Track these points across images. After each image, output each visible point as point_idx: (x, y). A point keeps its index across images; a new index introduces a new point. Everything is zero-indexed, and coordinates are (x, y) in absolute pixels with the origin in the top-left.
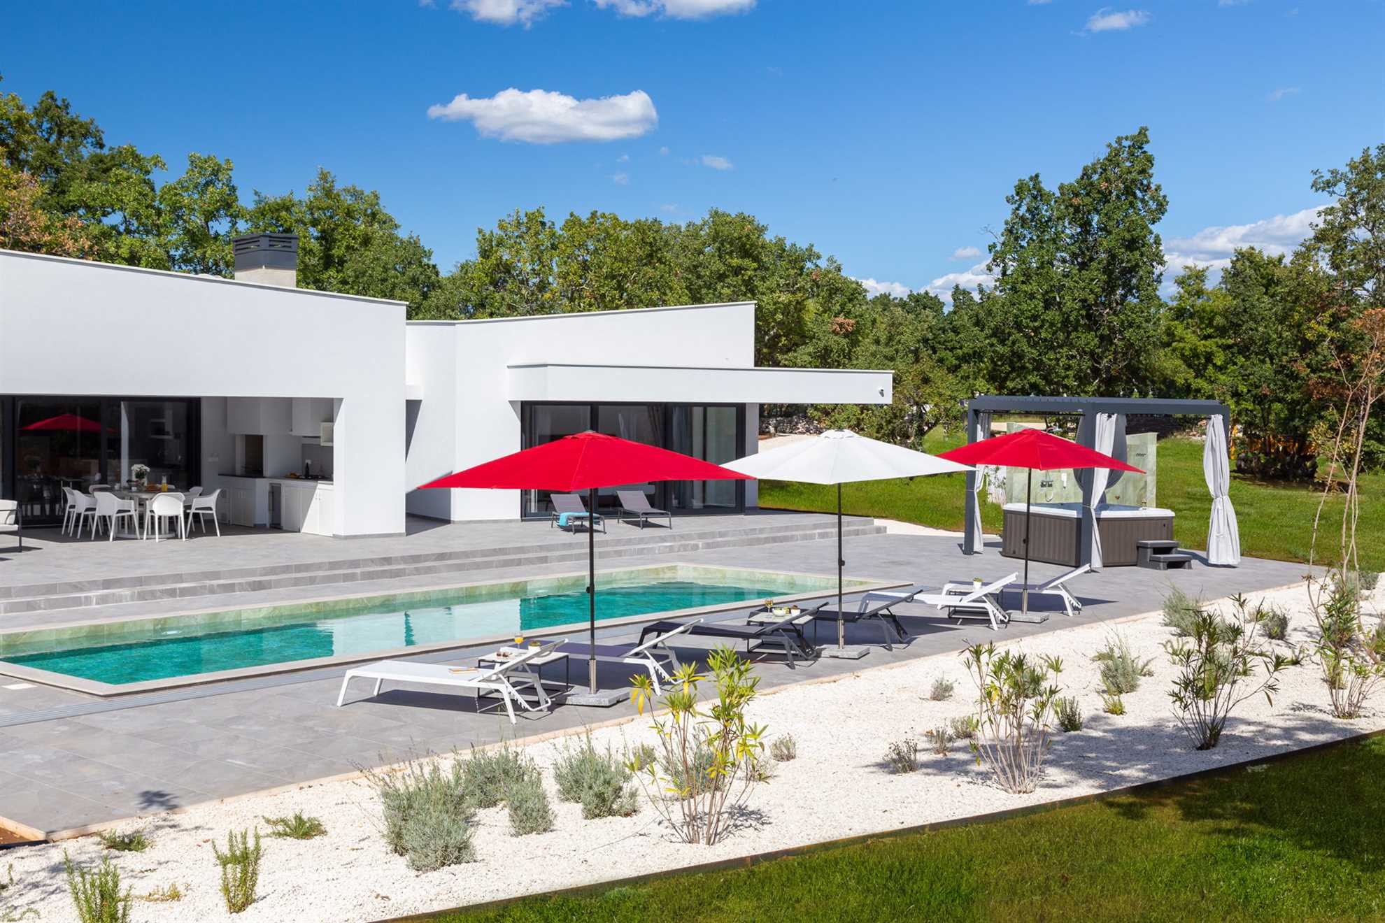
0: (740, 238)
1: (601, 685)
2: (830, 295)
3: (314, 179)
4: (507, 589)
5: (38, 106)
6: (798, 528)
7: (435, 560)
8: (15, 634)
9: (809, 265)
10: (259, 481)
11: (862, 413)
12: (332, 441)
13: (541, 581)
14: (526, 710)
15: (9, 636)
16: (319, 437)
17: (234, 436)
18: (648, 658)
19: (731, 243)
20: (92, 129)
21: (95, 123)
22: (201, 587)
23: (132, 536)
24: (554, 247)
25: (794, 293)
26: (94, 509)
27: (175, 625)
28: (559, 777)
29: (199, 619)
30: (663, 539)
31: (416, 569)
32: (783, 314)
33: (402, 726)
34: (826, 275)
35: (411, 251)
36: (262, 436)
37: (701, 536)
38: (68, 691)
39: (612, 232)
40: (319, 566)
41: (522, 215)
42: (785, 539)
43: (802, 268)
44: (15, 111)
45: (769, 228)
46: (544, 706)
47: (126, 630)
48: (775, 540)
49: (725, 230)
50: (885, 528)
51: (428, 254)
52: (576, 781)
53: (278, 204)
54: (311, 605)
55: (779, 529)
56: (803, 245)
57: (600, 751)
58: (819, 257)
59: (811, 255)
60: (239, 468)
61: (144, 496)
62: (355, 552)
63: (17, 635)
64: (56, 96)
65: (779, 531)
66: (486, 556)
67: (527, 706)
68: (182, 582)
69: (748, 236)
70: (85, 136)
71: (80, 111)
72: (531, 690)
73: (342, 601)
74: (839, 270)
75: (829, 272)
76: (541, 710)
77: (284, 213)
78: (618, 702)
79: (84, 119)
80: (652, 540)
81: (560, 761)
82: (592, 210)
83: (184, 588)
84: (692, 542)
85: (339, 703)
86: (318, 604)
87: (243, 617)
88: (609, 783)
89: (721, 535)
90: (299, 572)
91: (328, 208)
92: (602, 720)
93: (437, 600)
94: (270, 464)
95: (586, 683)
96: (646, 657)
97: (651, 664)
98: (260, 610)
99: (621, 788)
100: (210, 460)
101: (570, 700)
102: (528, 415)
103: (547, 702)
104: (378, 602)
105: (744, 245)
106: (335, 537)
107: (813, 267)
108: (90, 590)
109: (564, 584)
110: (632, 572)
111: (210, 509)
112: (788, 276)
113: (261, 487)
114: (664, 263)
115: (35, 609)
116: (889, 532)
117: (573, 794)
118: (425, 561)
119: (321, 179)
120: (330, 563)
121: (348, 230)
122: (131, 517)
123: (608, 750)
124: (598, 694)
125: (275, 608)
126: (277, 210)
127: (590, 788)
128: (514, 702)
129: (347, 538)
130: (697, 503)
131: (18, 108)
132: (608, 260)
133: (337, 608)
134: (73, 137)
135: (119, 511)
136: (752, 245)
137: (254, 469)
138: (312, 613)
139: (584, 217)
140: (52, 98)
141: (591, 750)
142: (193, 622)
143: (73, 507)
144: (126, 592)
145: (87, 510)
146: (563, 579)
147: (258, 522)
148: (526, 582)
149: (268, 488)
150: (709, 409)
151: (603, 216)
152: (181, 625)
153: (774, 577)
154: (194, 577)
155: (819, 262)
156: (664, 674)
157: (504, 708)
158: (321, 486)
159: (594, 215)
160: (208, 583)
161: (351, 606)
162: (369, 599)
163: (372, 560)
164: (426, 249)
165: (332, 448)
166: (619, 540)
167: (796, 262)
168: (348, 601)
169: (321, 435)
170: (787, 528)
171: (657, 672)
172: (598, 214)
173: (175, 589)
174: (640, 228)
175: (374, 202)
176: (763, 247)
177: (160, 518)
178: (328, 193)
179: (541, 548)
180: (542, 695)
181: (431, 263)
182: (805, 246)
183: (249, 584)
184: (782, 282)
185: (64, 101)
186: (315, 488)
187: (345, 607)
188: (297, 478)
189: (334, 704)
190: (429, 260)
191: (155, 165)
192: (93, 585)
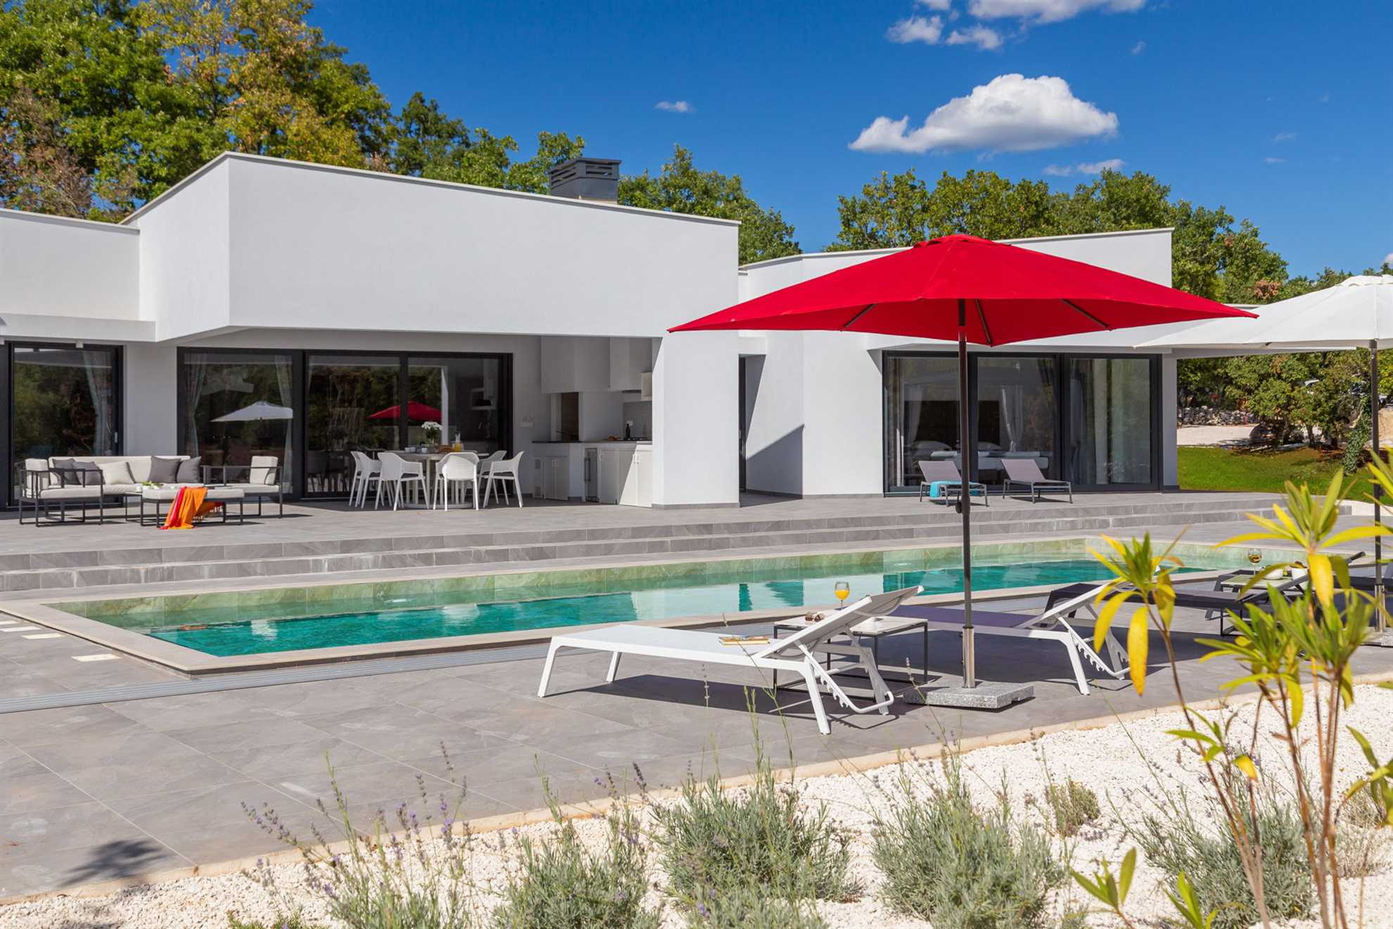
0: (1138, 200)
1: (984, 672)
2: (1246, 263)
3: (671, 158)
4: (856, 560)
5: (406, 107)
6: (1235, 505)
7: (769, 530)
8: (181, 597)
9: (1219, 230)
10: (573, 447)
11: (1293, 390)
12: (650, 395)
13: (901, 554)
14: (849, 712)
15: (174, 599)
16: (639, 391)
17: (549, 396)
18: (1066, 630)
19: (1128, 207)
20: (459, 128)
21: (463, 123)
22: (464, 553)
23: (421, 506)
24: (925, 209)
25: (1202, 263)
26: (378, 475)
27: (403, 592)
28: (884, 856)
29: (436, 585)
30: (1063, 514)
31: (744, 539)
32: (1190, 286)
33: (632, 731)
34: (1241, 240)
35: (772, 228)
36: (577, 394)
37: (1112, 511)
38: (154, 666)
39: (991, 190)
40: (619, 533)
41: (891, 179)
42: (1221, 518)
43: (1212, 234)
44: (372, 99)
45: (1172, 188)
46: (881, 704)
47: (335, 596)
48: (1207, 518)
49: (1119, 192)
50: (1350, 508)
51: (790, 232)
52: (925, 869)
53: (632, 184)
54: (589, 572)
55: (1212, 506)
56: (1212, 208)
57: (983, 800)
58: (1231, 221)
59: (1222, 220)
60: (554, 435)
61: (434, 457)
62: (673, 519)
63: (184, 598)
64: (423, 96)
65: (1213, 508)
66: (833, 527)
67: (849, 703)
68: (443, 547)
69: (1146, 197)
70: (451, 136)
71: (449, 114)
72: (859, 678)
73: (632, 568)
74: (1256, 235)
75: (1245, 237)
76: (876, 712)
77: (638, 193)
78: (1015, 703)
79: (451, 118)
80: (1048, 513)
81: (888, 818)
82: (969, 170)
83: (443, 554)
84: (1100, 518)
85: (541, 693)
86: (599, 571)
87: (496, 585)
88: (1006, 889)
89: (1137, 510)
90: (595, 539)
91: (686, 186)
92: (988, 733)
93: (761, 572)
94: (586, 427)
95: (956, 667)
96: (1062, 629)
97: (1070, 640)
98: (520, 576)
99: (1039, 905)
100: (525, 424)
101: (932, 698)
102: (891, 369)
103: (887, 698)
104: (681, 571)
105: (1142, 208)
106: (654, 507)
107: (1225, 233)
108: (324, 553)
109: (933, 557)
110: (1024, 544)
111: (510, 474)
112: (1196, 243)
113: (576, 452)
114: (1052, 224)
115: (249, 574)
116: (1354, 513)
117: (916, 898)
118: (755, 531)
119: (677, 157)
120: (634, 529)
121: (706, 209)
122: (420, 482)
123: (1003, 798)
124: (979, 688)
125: (540, 575)
126: (632, 190)
127: (957, 900)
128: (827, 697)
129: (668, 507)
130: (1101, 479)
131: (375, 97)
132: (987, 220)
133: (626, 577)
134: (440, 136)
135: (405, 475)
136: (1151, 207)
137: (570, 434)
138: (590, 583)
139: (960, 177)
140: (422, 101)
141: (960, 796)
142: (428, 589)
143: (359, 474)
144: (367, 556)
145: (373, 475)
146: (933, 551)
147: (571, 495)
148: (881, 553)
149: (583, 455)
150: (1116, 362)
151: (981, 175)
152: (412, 592)
153: (1222, 551)
154: (458, 540)
155: (1231, 227)
156: (1094, 658)
157: (809, 708)
158: (640, 447)
159: (970, 175)
160: (473, 548)
161: (644, 575)
162: (669, 567)
163: (688, 528)
164: (788, 226)
165: (650, 402)
166: (1006, 513)
167: (1204, 227)
168: (641, 569)
169: (642, 388)
170: (1222, 505)
171: (1081, 653)
172: (976, 174)
173: (431, 554)
174: (1025, 187)
175: (737, 186)
176: (1166, 211)
177: (450, 482)
178: (685, 171)
179: (906, 519)
180: (879, 688)
181: (793, 241)
182: (1214, 209)
183: (527, 551)
184: (1188, 250)
185: (432, 102)
186: (633, 451)
187: (635, 577)
188: (614, 439)
189: (535, 694)
190: (791, 236)
191: (506, 146)
192: (329, 546)
